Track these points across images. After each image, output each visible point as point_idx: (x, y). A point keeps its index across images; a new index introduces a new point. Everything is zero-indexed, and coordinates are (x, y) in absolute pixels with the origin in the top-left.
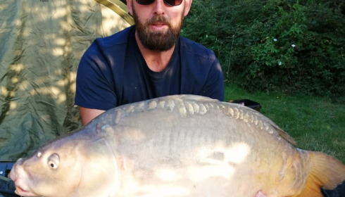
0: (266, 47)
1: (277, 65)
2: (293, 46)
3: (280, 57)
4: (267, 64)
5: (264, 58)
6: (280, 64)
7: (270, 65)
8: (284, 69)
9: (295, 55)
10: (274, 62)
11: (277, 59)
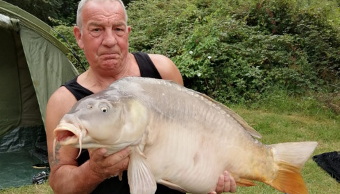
0: (184, 58)
1: (196, 76)
2: (210, 57)
3: (198, 69)
4: (187, 75)
5: (183, 69)
6: (199, 75)
7: (190, 76)
8: (202, 79)
9: (211, 66)
10: (193, 73)
11: (195, 70)
